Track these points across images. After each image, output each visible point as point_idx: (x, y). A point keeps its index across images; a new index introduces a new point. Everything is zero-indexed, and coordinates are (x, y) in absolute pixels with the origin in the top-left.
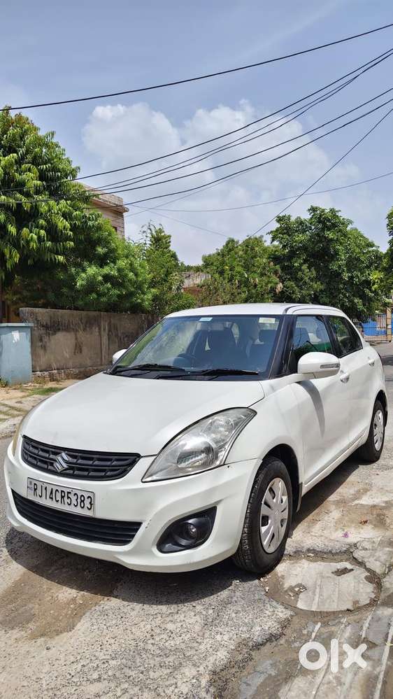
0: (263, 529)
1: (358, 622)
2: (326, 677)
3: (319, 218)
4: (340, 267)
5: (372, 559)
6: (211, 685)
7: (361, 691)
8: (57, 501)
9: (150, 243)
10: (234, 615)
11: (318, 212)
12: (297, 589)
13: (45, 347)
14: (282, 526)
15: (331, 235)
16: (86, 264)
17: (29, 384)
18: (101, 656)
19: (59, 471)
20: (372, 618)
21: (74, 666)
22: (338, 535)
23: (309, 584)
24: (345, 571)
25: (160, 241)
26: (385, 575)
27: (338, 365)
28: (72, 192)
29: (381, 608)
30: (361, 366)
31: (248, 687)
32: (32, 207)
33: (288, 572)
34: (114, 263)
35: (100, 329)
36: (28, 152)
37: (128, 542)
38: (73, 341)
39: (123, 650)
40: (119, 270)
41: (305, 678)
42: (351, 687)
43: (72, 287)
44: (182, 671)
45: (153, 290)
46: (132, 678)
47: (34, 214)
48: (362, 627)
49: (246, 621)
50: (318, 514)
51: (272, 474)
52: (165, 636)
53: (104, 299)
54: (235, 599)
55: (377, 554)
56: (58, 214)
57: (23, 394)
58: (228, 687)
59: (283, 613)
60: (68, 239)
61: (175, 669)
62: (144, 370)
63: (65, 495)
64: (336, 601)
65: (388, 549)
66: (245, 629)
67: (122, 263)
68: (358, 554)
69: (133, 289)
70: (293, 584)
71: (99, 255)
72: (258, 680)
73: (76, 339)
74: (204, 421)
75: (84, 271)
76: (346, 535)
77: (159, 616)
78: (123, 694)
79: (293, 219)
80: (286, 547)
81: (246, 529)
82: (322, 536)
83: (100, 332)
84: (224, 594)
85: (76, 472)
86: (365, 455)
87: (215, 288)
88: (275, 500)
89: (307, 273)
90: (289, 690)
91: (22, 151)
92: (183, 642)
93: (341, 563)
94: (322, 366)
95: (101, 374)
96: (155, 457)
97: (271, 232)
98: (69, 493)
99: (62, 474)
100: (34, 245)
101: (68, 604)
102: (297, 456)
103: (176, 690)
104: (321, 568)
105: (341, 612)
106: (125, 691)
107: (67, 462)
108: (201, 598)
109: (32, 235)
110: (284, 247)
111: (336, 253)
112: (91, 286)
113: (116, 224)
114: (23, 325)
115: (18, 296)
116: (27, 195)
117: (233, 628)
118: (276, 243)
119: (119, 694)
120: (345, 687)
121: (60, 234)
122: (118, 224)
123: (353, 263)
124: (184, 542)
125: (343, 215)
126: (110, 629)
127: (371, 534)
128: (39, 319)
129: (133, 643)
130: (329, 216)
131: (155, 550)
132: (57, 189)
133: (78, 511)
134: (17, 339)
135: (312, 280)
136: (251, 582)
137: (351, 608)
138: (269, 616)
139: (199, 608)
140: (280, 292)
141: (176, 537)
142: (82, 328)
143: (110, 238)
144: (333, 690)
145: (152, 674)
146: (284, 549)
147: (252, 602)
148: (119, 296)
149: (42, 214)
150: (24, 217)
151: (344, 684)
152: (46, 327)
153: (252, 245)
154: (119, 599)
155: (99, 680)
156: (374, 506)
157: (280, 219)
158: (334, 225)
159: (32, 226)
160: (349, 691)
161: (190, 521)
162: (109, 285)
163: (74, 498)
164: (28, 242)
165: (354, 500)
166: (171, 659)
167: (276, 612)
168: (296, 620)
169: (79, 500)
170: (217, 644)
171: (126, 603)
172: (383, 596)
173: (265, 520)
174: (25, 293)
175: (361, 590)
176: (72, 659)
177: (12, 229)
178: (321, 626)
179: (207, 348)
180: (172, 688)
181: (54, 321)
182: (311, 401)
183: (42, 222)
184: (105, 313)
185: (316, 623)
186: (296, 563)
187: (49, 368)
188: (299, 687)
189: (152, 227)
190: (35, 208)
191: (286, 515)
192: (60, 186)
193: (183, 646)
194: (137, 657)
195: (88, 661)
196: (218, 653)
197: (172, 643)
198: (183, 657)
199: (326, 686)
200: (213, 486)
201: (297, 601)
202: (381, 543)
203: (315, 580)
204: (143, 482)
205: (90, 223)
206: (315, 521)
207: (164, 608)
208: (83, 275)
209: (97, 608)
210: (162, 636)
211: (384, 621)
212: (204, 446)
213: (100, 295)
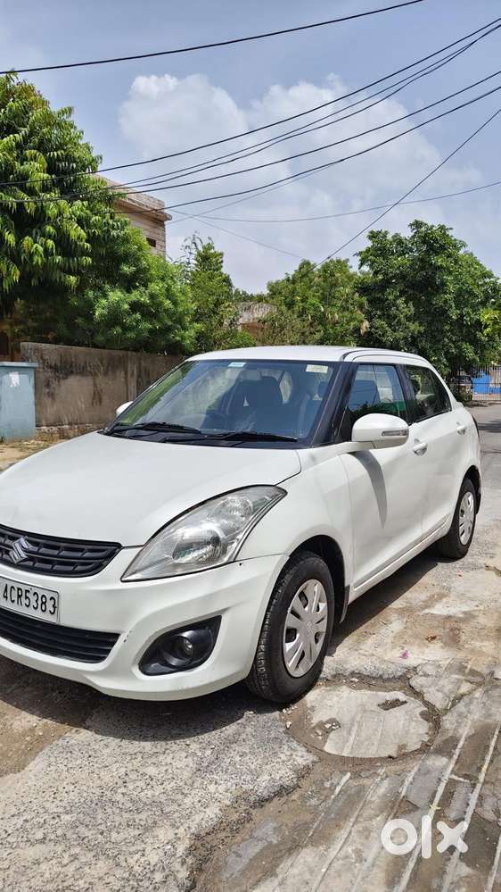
0: (288, 646)
1: (399, 775)
2: (345, 849)
3: (424, 237)
4: (446, 301)
5: (432, 689)
6: (190, 854)
7: (387, 870)
8: (13, 601)
9: (196, 262)
10: (238, 758)
11: (423, 229)
12: (328, 726)
13: (53, 394)
14: (317, 641)
15: (439, 260)
16: (107, 286)
17: (32, 441)
18: (52, 808)
19: (16, 562)
20: (419, 770)
21: (14, 820)
22: (396, 654)
23: (345, 719)
24: (395, 703)
25: (208, 260)
26: (446, 711)
27: (406, 433)
28: (91, 189)
29: (433, 757)
30: (446, 433)
31: (238, 859)
32: (37, 209)
33: (321, 703)
34: (146, 286)
35: (126, 373)
36: (32, 133)
37: (103, 659)
38: (91, 387)
39: (82, 800)
40: (152, 296)
41: (315, 849)
42: (373, 866)
43: (89, 317)
44: (155, 833)
45: (196, 325)
46: (86, 840)
47: (40, 218)
48: (403, 781)
49: (253, 767)
50: (373, 625)
51: (304, 574)
52: (141, 784)
53: (131, 335)
54: (244, 736)
55: (441, 683)
56: (71, 218)
57: (21, 454)
58: (212, 857)
59: (302, 758)
60: (84, 253)
61: (147, 829)
62: (151, 430)
63: (22, 593)
64: (376, 743)
65: (457, 676)
66: (249, 778)
67: (155, 287)
68: (416, 682)
69: (170, 323)
70: (325, 719)
71: (124, 275)
72: (253, 849)
73: (95, 385)
74: (214, 501)
75: (105, 296)
76: (405, 656)
77: (139, 756)
78: (71, 861)
79: (389, 237)
80: (324, 669)
81: (262, 647)
82: (373, 655)
83: (126, 378)
84: (230, 729)
85: (37, 565)
86: (446, 549)
87: (281, 326)
88: (307, 609)
89: (404, 308)
90: (292, 865)
91: (24, 131)
92: (164, 793)
93: (392, 693)
94: (385, 433)
95: (95, 434)
96: (141, 548)
97: (360, 253)
98: (27, 591)
99: (18, 566)
100: (38, 260)
101: (24, 734)
102: (342, 551)
103: (142, 860)
104: (365, 699)
105: (381, 759)
106: (75, 858)
107: (26, 551)
108: (198, 734)
109: (35, 246)
110: (376, 273)
111: (443, 284)
112: (114, 318)
113: (153, 237)
114: (24, 364)
115: (21, 327)
116: (31, 192)
117: (233, 776)
118: (366, 268)
119: (65, 862)
120: (366, 865)
121: (73, 246)
122: (157, 236)
123: (463, 297)
124: (175, 662)
125: (454, 234)
126: (71, 771)
127: (439, 656)
128: (47, 357)
129: (98, 792)
130: (437, 234)
131: (136, 671)
132: (72, 185)
133: (38, 615)
134: (17, 382)
135: (408, 319)
136: (270, 715)
137: (395, 755)
138: (283, 762)
139: (194, 747)
140: (365, 333)
141: (165, 654)
142: (102, 371)
143: (140, 253)
144: (349, 868)
145: (114, 835)
146: (320, 671)
147: (264, 742)
148: (151, 331)
149: (49, 218)
150: (27, 223)
151: (366, 860)
152: (55, 368)
153: (333, 270)
154: (91, 731)
155: (43, 841)
156: (449, 617)
157: (373, 236)
158: (443, 248)
159: (37, 234)
160: (371, 871)
161: (186, 634)
162: (138, 316)
163: (33, 599)
164: (31, 255)
165: (423, 609)
166: (143, 816)
167: (294, 756)
168: (318, 768)
169: (40, 602)
170: (208, 797)
171: (99, 737)
172: (439, 740)
173: (292, 633)
174: (31, 323)
175: (412, 731)
176: (14, 811)
177: (10, 238)
178: (351, 778)
179: (246, 404)
180: (136, 857)
181: (65, 362)
182: (368, 478)
183: (49, 229)
184: (134, 353)
185: (343, 773)
186: (334, 690)
187: (57, 423)
188: (305, 861)
189: (198, 242)
190: (41, 211)
191: (323, 627)
192: (75, 181)
193: (163, 798)
194: (100, 811)
195: (33, 814)
196: (207, 810)
197: (150, 793)
198: (161, 811)
199: (341, 861)
200: (213, 591)
201: (326, 742)
202: (449, 668)
203: (353, 713)
204: (123, 582)
205: (114, 233)
206: (367, 634)
207: (147, 746)
208: (104, 301)
209: (60, 742)
210: (138, 783)
211: (433, 774)
212: (210, 536)
213: (126, 328)
